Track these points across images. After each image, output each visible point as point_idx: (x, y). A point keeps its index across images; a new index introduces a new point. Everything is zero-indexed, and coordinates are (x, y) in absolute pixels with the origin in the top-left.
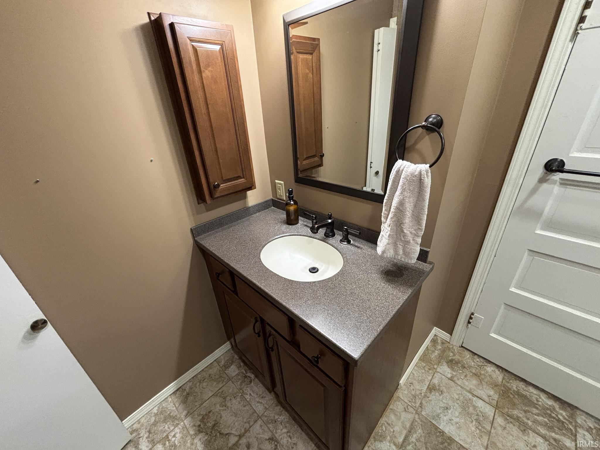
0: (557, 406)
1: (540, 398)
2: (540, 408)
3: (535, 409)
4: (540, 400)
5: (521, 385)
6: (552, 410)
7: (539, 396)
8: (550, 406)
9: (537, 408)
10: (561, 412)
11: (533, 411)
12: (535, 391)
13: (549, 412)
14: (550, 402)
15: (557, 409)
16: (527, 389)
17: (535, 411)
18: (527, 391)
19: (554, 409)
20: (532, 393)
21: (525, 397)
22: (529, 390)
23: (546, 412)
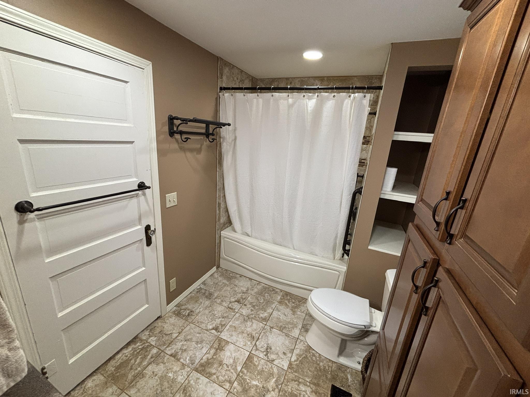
0: (133, 346)
1: (125, 353)
2: (132, 357)
3: (132, 361)
4: (127, 354)
5: (112, 363)
6: (135, 350)
7: (124, 354)
8: (132, 350)
9: (131, 360)
10: (137, 345)
11: (132, 363)
12: (120, 355)
13: (135, 353)
14: (130, 349)
15: (135, 347)
16: (117, 360)
17: (133, 361)
18: (118, 360)
19: (135, 348)
20: (120, 358)
21: (122, 364)
22: (117, 358)
23: (135, 355)
